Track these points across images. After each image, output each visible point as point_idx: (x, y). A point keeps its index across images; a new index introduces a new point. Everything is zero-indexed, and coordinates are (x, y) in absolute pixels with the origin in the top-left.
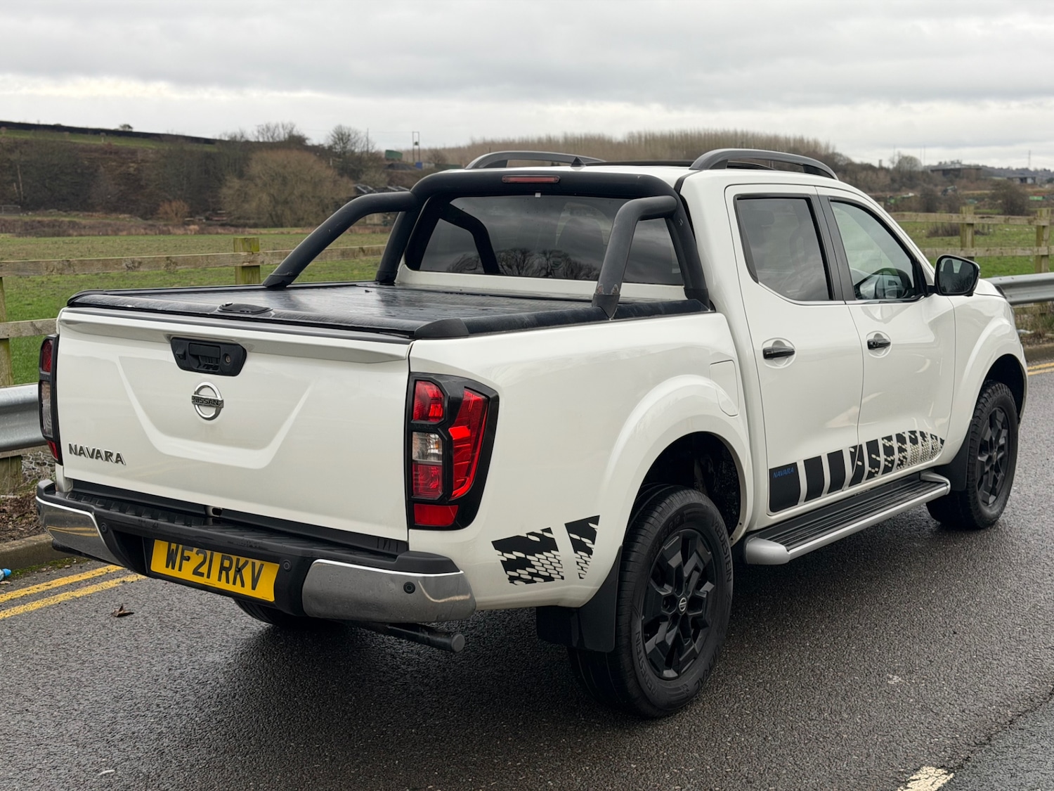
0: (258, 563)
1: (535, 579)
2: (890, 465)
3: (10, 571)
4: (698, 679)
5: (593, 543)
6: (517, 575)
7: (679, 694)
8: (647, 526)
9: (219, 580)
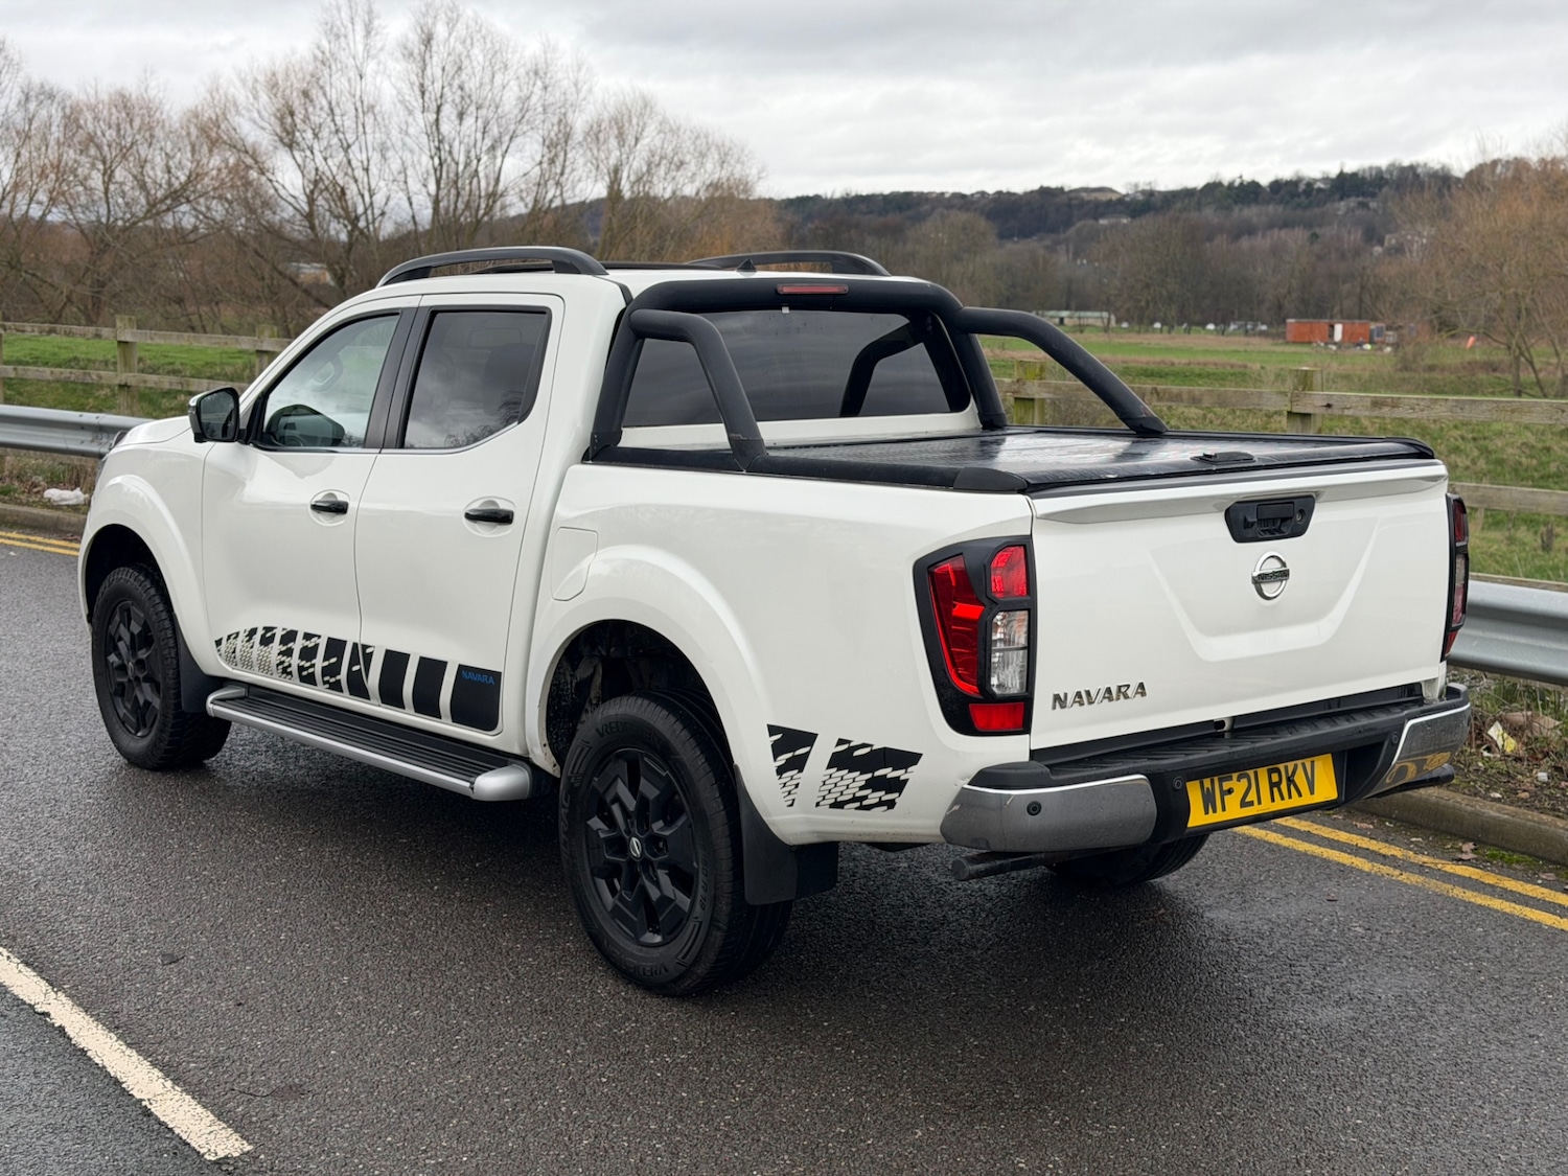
0: (1308, 762)
9: (1273, 800)
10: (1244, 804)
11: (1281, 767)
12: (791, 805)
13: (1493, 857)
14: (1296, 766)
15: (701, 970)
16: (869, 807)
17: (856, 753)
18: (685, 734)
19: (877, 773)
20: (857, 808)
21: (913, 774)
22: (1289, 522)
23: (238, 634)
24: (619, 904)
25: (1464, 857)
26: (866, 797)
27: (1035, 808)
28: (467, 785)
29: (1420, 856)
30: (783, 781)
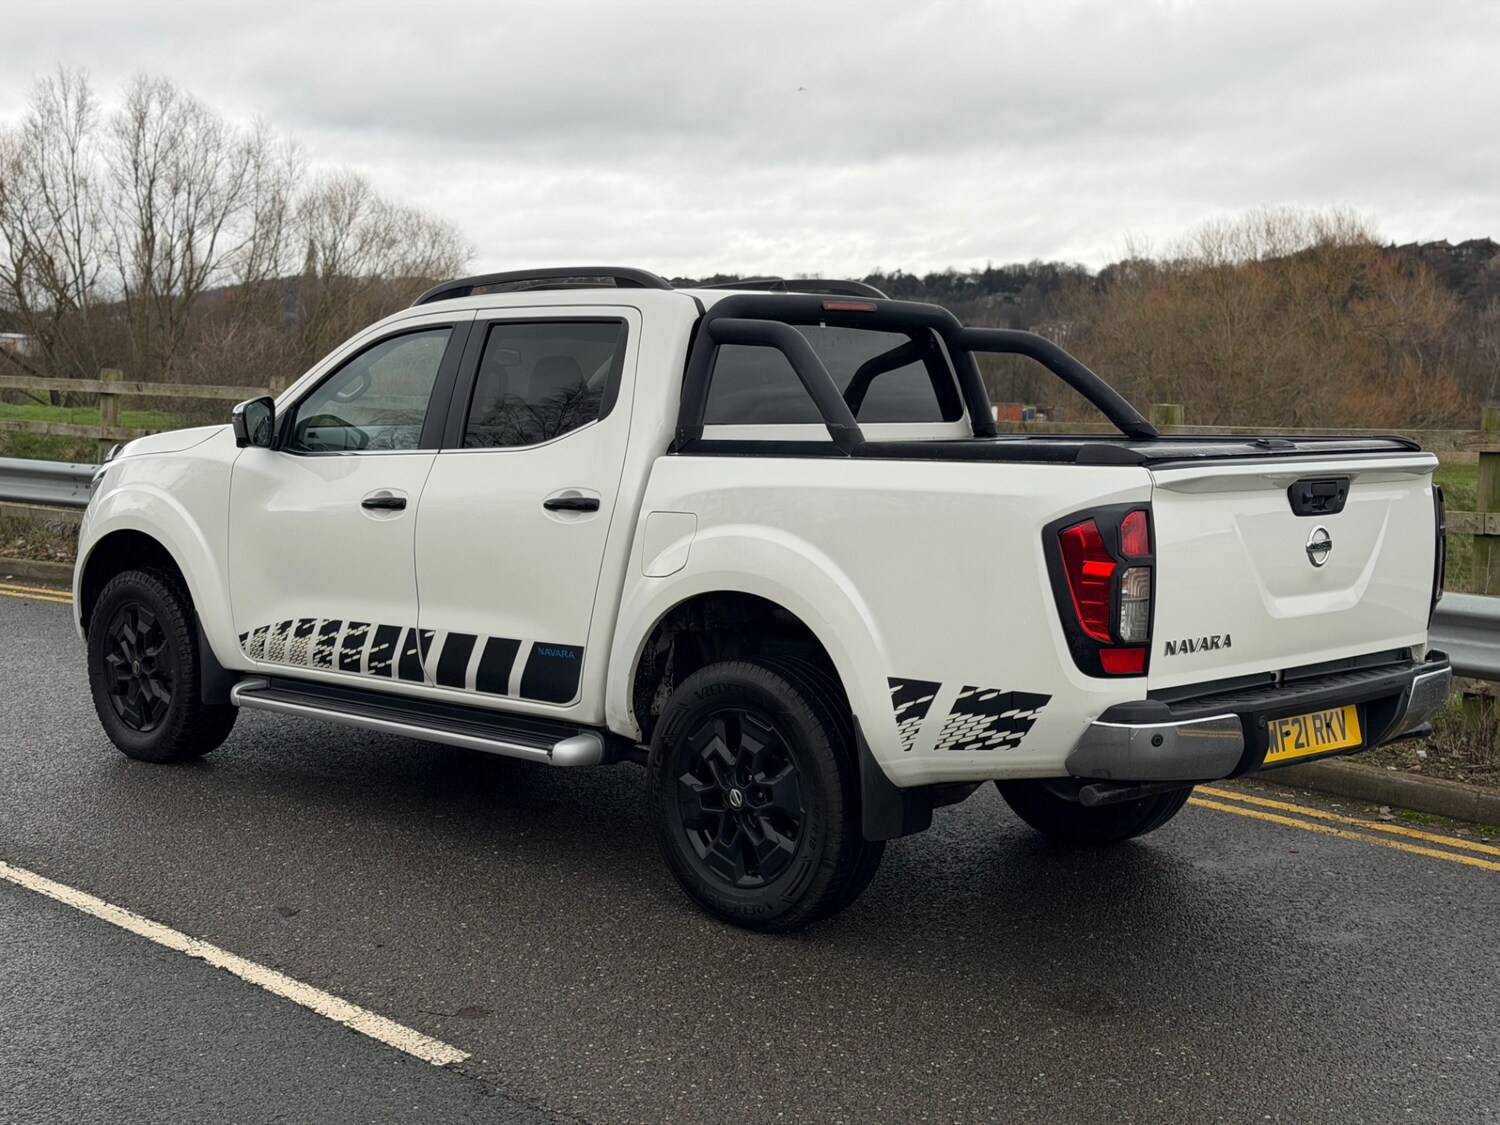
0: (1340, 711)
9: (1317, 743)
10: (1298, 745)
11: (1321, 713)
12: (909, 749)
13: (1408, 817)
14: (1332, 714)
15: (806, 906)
16: (991, 747)
17: (982, 699)
18: (792, 693)
19: (1003, 715)
20: (978, 749)
21: (1041, 714)
22: (1331, 500)
23: (267, 628)
24: (715, 851)
25: (1386, 818)
26: (989, 738)
27: (1158, 740)
28: (545, 752)
29: (1346, 819)
30: (902, 727)
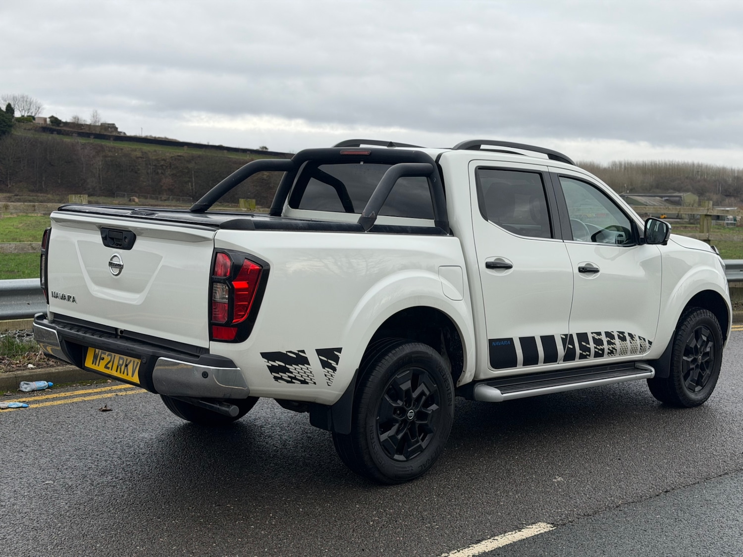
1: (293, 381)
2: (600, 352)
3: (52, 384)
4: (422, 464)
5: (337, 364)
6: (280, 376)
7: (405, 471)
8: (383, 361)
10: (106, 367)
